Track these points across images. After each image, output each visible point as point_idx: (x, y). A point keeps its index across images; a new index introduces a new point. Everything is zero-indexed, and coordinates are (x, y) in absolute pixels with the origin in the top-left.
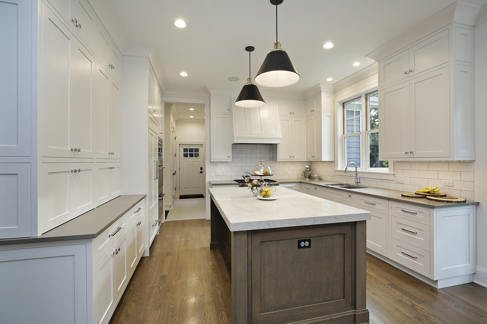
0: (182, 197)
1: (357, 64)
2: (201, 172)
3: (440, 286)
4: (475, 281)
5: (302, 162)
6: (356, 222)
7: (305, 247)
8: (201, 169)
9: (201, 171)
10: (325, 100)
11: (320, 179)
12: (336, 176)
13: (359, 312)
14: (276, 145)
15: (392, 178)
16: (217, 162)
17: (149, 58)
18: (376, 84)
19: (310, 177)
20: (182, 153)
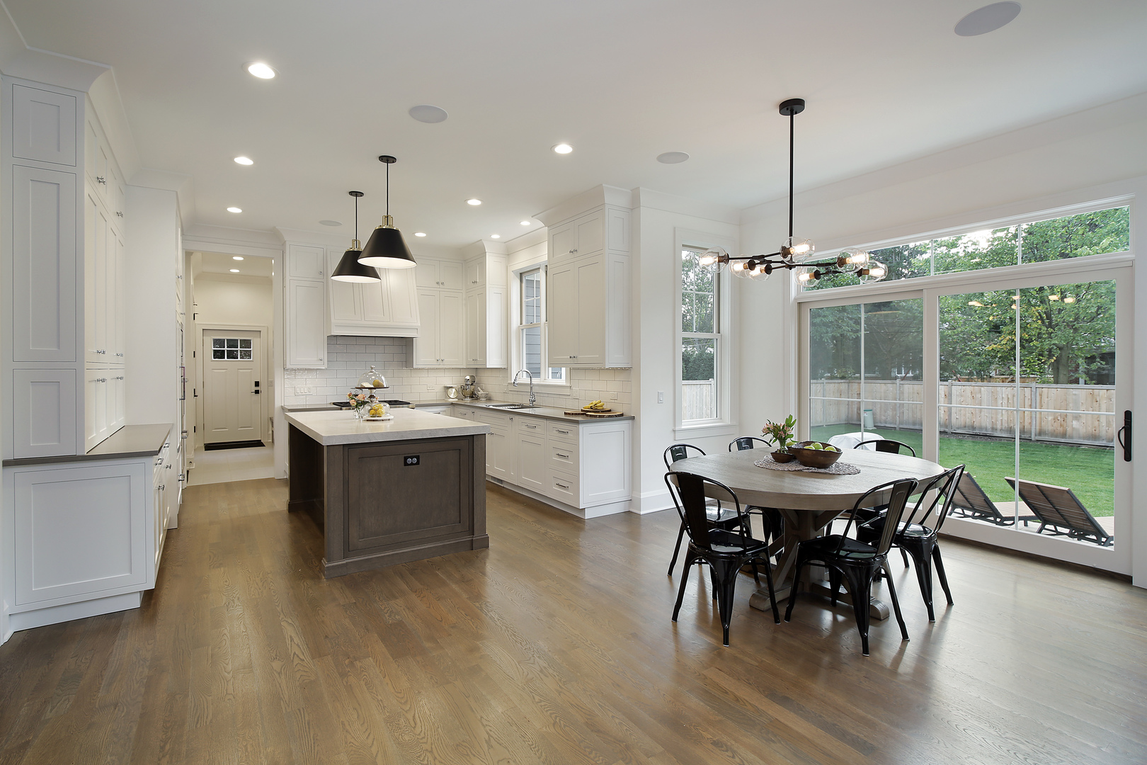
0: (209, 447)
1: (525, 223)
2: (257, 392)
3: (588, 515)
4: (632, 510)
5: (460, 369)
6: (473, 435)
7: (412, 464)
8: (257, 384)
9: (257, 388)
10: (493, 265)
11: (489, 399)
12: (510, 392)
13: (477, 536)
14: (411, 339)
15: (567, 392)
16: (298, 369)
17: (177, 192)
18: (545, 258)
19: (473, 396)
20: (210, 348)
